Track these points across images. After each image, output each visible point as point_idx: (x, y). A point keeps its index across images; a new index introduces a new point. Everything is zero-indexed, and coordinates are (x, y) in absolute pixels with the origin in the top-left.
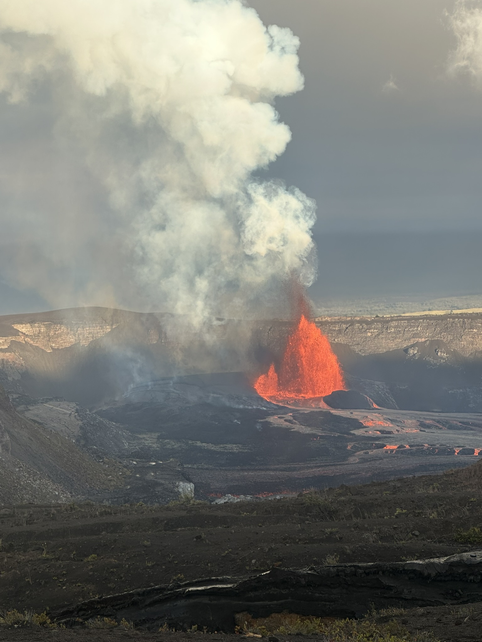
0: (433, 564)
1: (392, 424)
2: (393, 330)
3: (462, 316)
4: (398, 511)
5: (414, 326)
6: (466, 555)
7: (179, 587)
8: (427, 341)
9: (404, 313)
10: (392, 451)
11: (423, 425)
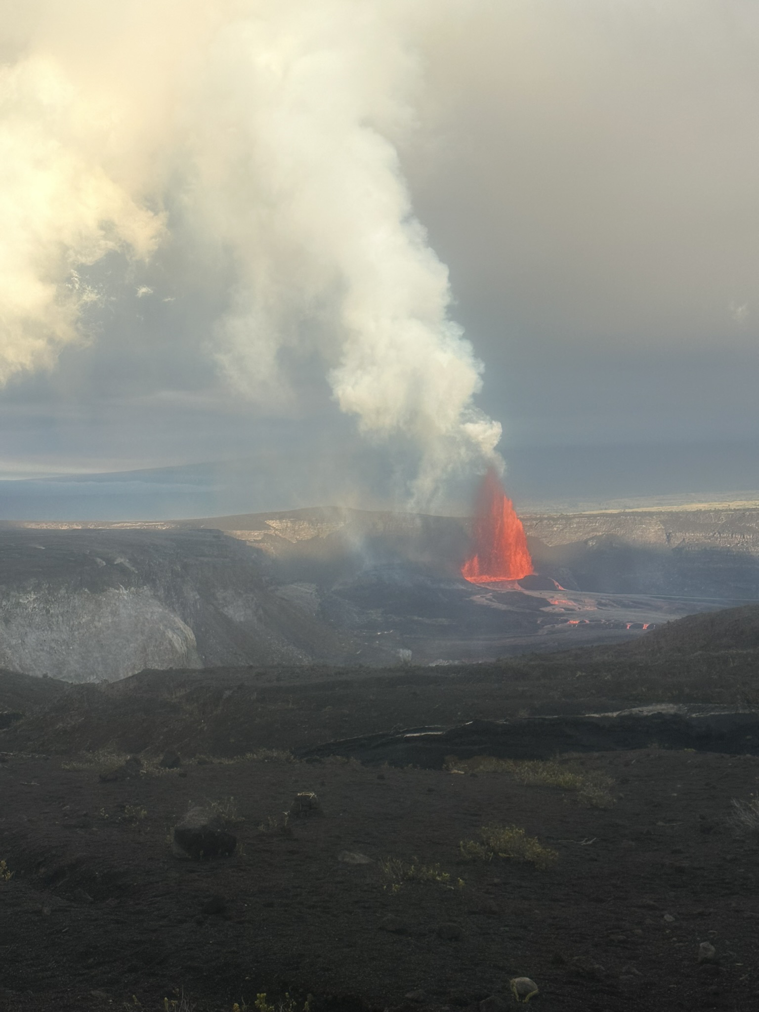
0: (608, 717)
1: (575, 602)
2: (575, 526)
3: (633, 514)
4: (579, 673)
5: (592, 523)
6: (635, 710)
7: (399, 733)
8: (604, 534)
9: (584, 511)
10: (574, 625)
11: (600, 604)
